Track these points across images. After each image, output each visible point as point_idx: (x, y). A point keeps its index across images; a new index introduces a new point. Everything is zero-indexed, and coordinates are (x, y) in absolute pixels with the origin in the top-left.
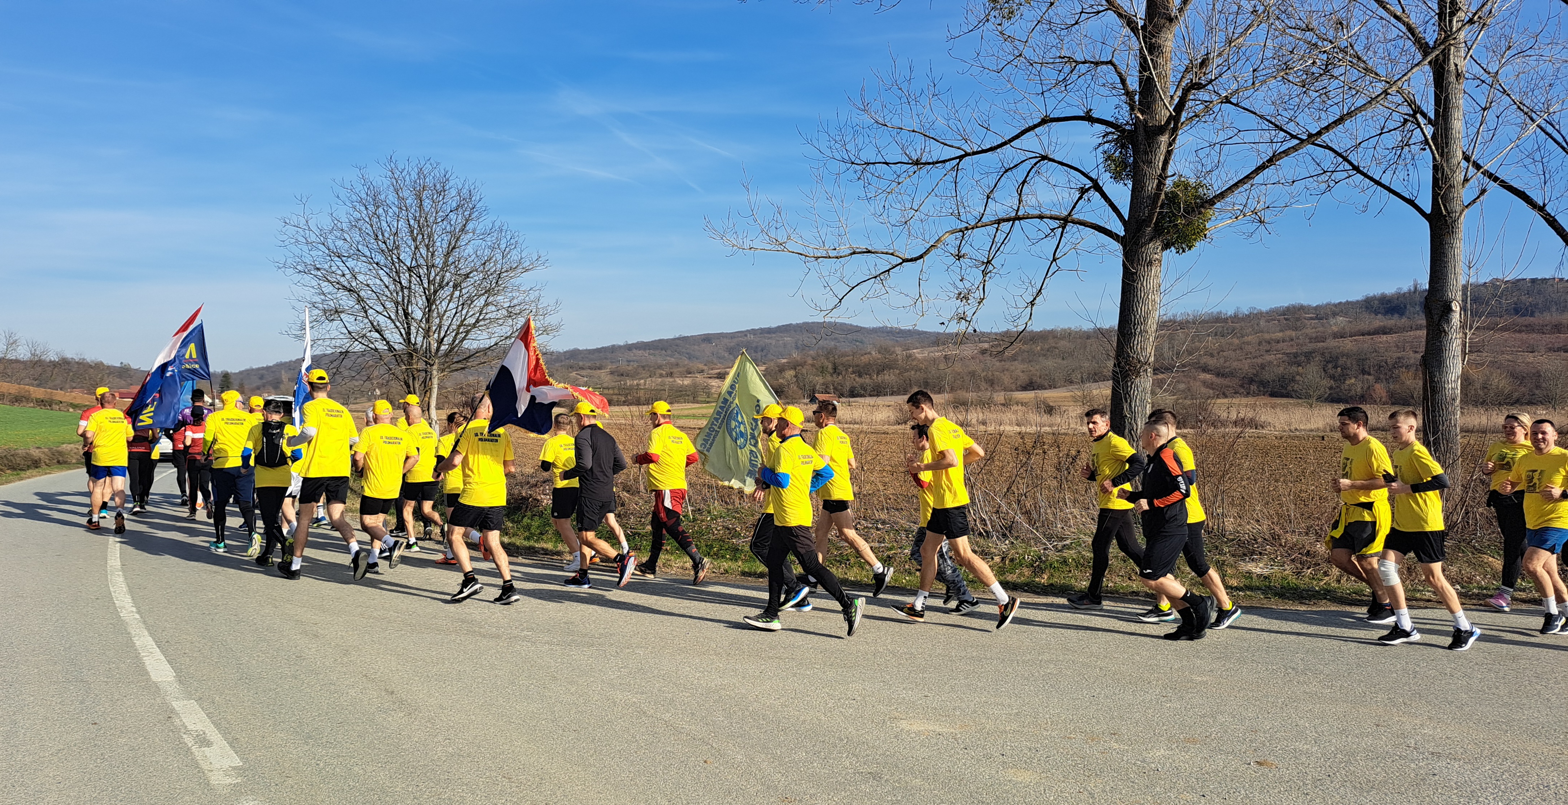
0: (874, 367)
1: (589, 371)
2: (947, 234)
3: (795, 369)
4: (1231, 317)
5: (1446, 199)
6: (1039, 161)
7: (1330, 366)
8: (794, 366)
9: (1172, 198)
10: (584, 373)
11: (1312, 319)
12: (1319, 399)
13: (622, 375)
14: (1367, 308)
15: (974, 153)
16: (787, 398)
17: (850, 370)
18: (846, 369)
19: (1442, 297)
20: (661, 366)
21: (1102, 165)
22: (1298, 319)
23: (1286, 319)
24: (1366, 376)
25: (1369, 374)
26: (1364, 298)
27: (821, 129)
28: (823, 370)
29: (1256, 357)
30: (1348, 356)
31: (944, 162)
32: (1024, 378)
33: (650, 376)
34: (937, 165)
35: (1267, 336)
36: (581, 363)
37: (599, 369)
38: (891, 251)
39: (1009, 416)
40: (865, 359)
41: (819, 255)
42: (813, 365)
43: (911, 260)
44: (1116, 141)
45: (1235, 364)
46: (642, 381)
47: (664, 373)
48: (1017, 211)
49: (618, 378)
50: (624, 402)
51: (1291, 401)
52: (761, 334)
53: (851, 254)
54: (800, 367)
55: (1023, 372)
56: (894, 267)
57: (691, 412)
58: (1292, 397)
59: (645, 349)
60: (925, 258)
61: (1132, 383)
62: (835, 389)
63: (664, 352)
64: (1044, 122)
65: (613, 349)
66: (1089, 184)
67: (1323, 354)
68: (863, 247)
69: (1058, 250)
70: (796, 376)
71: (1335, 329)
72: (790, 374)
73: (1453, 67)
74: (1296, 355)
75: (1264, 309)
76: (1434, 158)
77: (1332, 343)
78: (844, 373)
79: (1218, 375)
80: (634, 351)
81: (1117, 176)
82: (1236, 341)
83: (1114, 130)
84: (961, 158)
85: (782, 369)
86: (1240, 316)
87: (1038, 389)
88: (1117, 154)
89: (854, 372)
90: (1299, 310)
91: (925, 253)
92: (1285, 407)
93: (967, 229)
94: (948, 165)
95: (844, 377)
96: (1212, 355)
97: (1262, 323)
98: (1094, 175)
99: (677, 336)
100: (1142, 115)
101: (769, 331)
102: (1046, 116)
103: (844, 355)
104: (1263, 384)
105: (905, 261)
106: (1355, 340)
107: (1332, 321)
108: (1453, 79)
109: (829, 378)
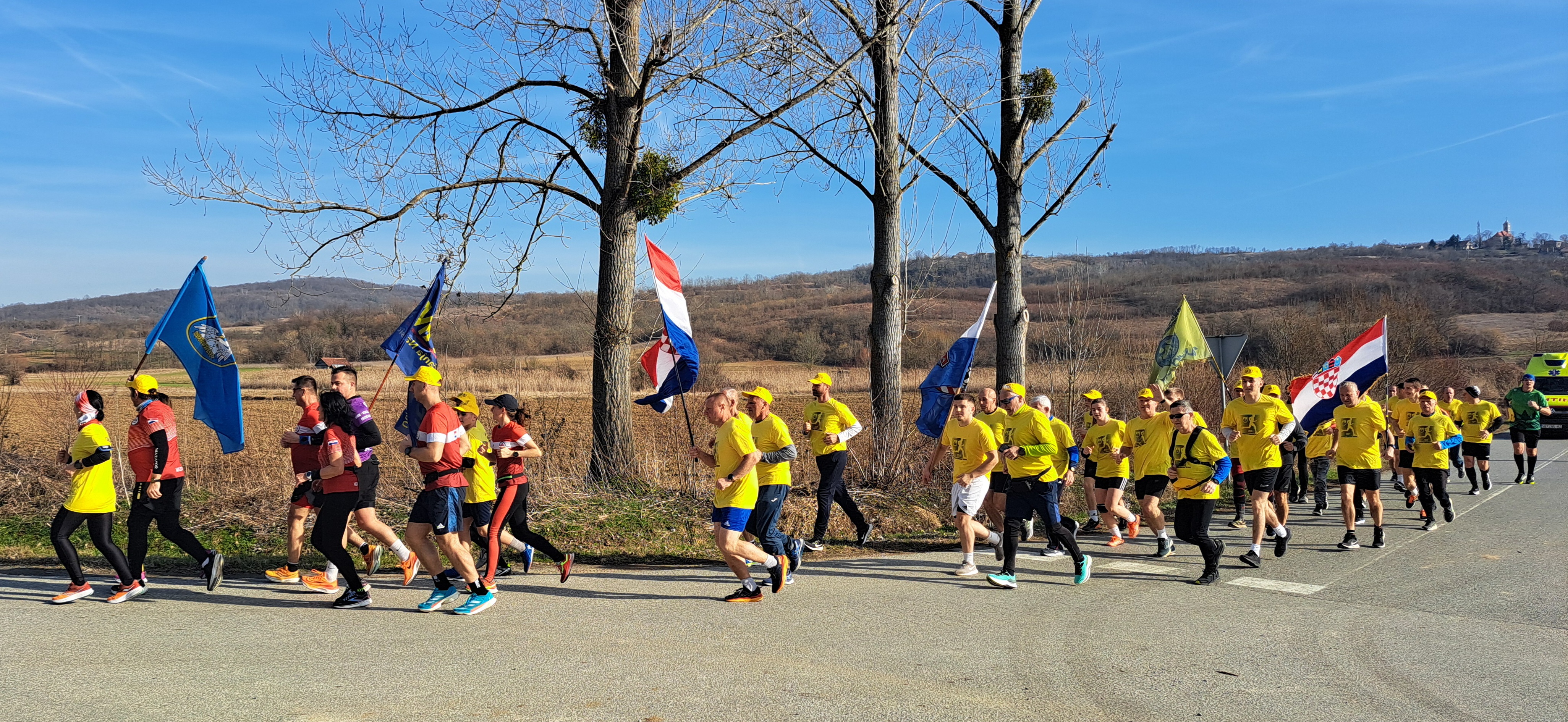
0: (389, 328)
1: (38, 330)
2: (424, 194)
3: (298, 329)
4: (740, 284)
5: (886, 182)
6: (518, 124)
7: (826, 331)
8: (297, 326)
9: (643, 170)
10: (31, 332)
11: (811, 287)
12: (816, 362)
13: (81, 335)
14: (857, 277)
15: (451, 111)
16: (288, 361)
17: (362, 331)
18: (357, 330)
19: (884, 272)
20: (132, 325)
21: (578, 133)
22: (798, 287)
23: (789, 287)
24: (856, 341)
25: (859, 339)
26: (855, 268)
27: (284, 72)
28: (330, 331)
29: (762, 323)
30: (840, 321)
31: (420, 117)
32: (547, 342)
33: (117, 337)
34: (413, 120)
35: (772, 303)
36: (27, 321)
37: (52, 327)
38: (364, 208)
39: (530, 381)
40: (378, 319)
41: (284, 208)
42: (319, 325)
43: (386, 219)
44: (591, 109)
45: (744, 329)
46: (107, 343)
47: (136, 332)
48: (499, 173)
49: (74, 339)
50: (83, 367)
51: (794, 364)
52: (257, 289)
53: (320, 209)
54: (303, 328)
55: (547, 335)
56: (367, 225)
57: (169, 378)
58: (793, 360)
59: (111, 305)
60: (401, 217)
61: (612, 350)
62: (345, 351)
63: (136, 308)
64: (520, 84)
65: (70, 304)
66: (567, 151)
67: (820, 320)
68: (332, 202)
69: (541, 216)
70: (298, 338)
71: (830, 296)
72: (292, 334)
73: (888, 63)
74: (797, 321)
75: (770, 277)
76: (876, 146)
77: (827, 310)
78: (354, 334)
79: (730, 339)
80: (97, 307)
81: (593, 145)
82: (745, 307)
83: (587, 99)
84: (438, 114)
85: (282, 329)
86: (749, 283)
87: (561, 353)
88: (592, 123)
89: (366, 334)
90: (800, 278)
91: (403, 211)
92: (786, 370)
93: (444, 189)
94: (427, 121)
95: (355, 339)
96: (724, 321)
97: (768, 290)
98: (570, 142)
99: (153, 290)
100: (614, 85)
101: (268, 286)
102: (522, 79)
103: (354, 315)
104: (768, 348)
105: (379, 219)
106: (847, 307)
107: (828, 289)
108: (889, 73)
109: (337, 340)
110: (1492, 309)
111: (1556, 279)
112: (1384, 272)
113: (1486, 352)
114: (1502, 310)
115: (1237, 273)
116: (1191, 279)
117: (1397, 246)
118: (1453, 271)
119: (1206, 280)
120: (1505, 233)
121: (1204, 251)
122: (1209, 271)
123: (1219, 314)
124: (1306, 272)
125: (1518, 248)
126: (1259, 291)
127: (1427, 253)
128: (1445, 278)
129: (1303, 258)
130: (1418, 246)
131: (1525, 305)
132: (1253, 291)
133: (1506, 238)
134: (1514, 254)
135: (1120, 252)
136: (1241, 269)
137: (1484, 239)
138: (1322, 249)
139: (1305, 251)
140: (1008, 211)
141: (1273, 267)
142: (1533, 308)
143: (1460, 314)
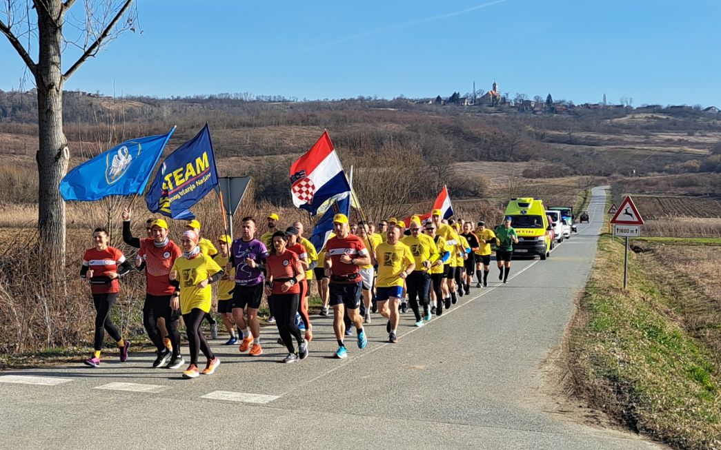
110: (482, 158)
111: (530, 133)
112: (400, 123)
113: (476, 194)
114: (489, 159)
115: (281, 121)
116: (242, 125)
117: (412, 101)
118: (453, 124)
119: (255, 125)
120: (494, 92)
121: (255, 99)
122: (257, 118)
123: (265, 157)
124: (338, 121)
125: (503, 106)
126: (299, 137)
127: (434, 107)
128: (447, 130)
129: (336, 109)
130: (427, 101)
131: (506, 155)
132: (294, 137)
133: (494, 97)
134: (500, 110)
135: (183, 96)
136: (284, 117)
137: (478, 97)
138: (352, 100)
139: (338, 102)
140: (49, 50)
141: (311, 115)
142: (512, 158)
143: (458, 161)
